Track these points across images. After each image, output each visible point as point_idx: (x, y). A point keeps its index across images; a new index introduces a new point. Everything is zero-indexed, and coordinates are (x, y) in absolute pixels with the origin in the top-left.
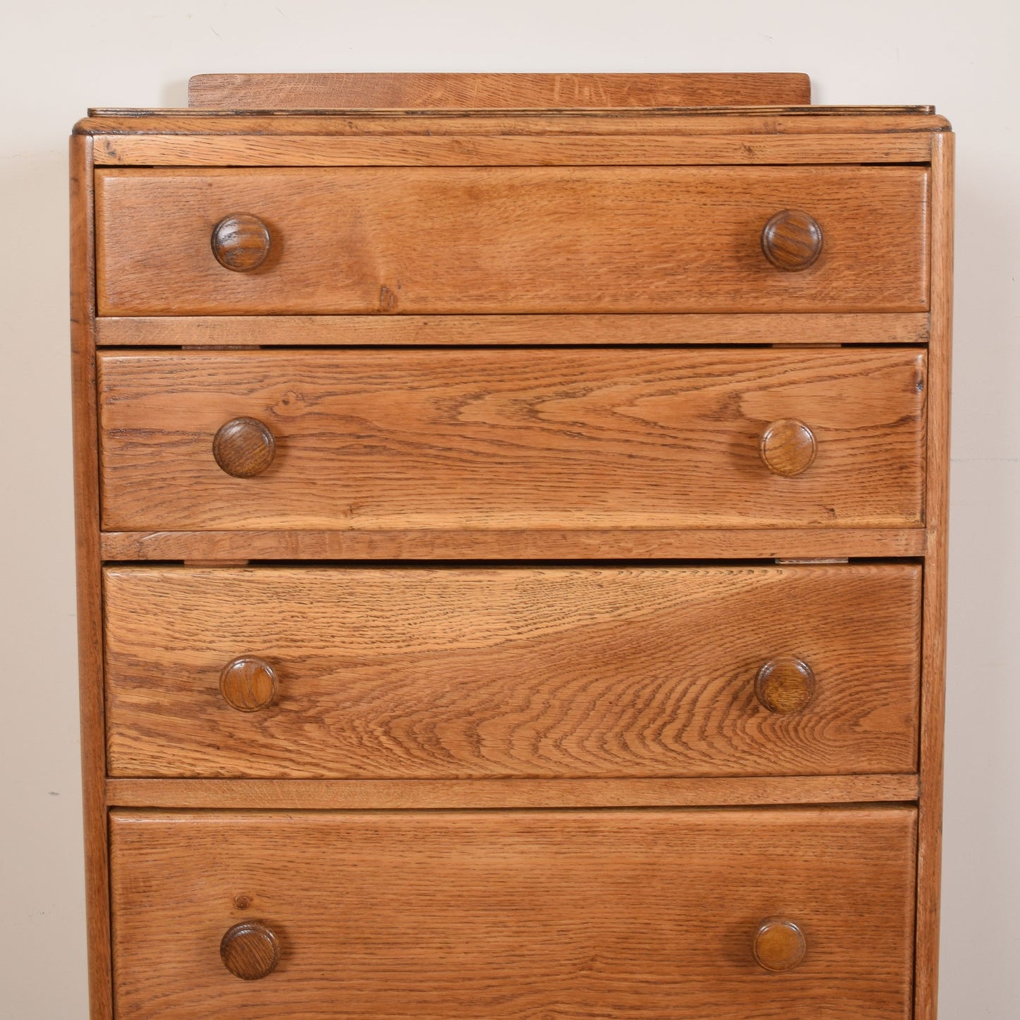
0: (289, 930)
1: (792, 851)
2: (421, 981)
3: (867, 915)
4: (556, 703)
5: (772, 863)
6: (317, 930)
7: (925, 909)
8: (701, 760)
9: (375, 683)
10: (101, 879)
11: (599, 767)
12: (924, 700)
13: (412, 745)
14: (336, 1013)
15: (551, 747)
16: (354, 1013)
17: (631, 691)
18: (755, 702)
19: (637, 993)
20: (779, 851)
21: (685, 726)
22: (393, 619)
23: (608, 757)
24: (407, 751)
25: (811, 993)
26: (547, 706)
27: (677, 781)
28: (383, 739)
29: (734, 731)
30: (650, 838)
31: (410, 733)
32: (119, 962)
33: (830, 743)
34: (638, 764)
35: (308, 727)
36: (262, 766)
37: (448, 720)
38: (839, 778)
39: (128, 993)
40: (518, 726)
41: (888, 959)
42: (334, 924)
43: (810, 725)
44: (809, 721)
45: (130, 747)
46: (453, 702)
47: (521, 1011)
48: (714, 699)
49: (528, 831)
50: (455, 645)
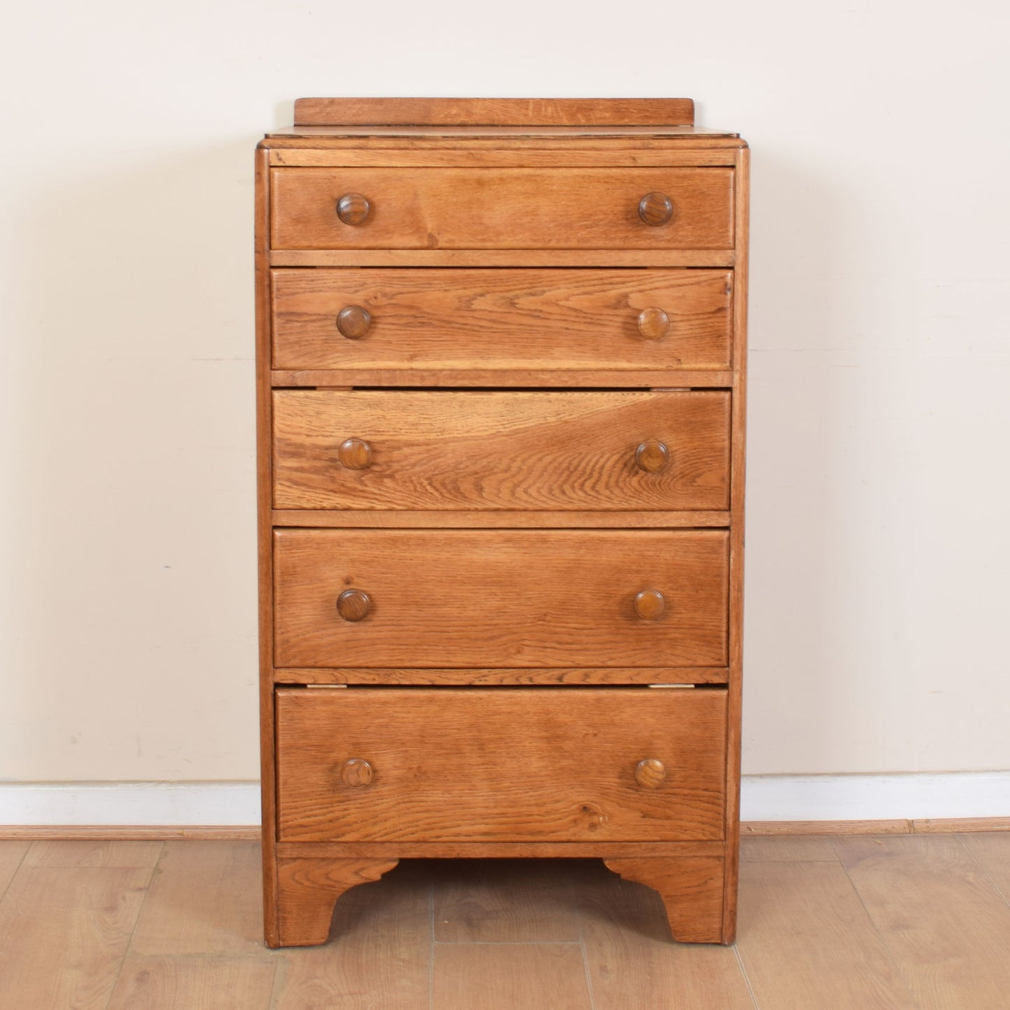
0: (374, 597)
1: (658, 553)
2: (448, 627)
3: (701, 592)
4: (525, 467)
5: (647, 561)
6: (390, 596)
7: (734, 589)
8: (606, 501)
9: (423, 456)
10: (268, 568)
11: (549, 504)
12: (733, 468)
13: (444, 491)
14: (400, 645)
15: (523, 493)
16: (410, 645)
17: (567, 461)
18: (637, 468)
19: (571, 635)
20: (651, 553)
21: (597, 481)
23: (554, 498)
24: (441, 494)
25: (669, 636)
26: (520, 469)
27: (593, 513)
28: (428, 487)
29: (625, 485)
30: (577, 545)
31: (443, 484)
32: (278, 615)
33: (679, 492)
34: (571, 502)
35: (386, 481)
36: (360, 502)
37: (465, 477)
38: (685, 513)
39: (283, 633)
40: (504, 480)
41: (713, 617)
43: (668, 481)
44: (667, 479)
45: (286, 491)
46: (467, 467)
47: (505, 644)
48: (614, 466)
49: (508, 540)
50: (469, 434)
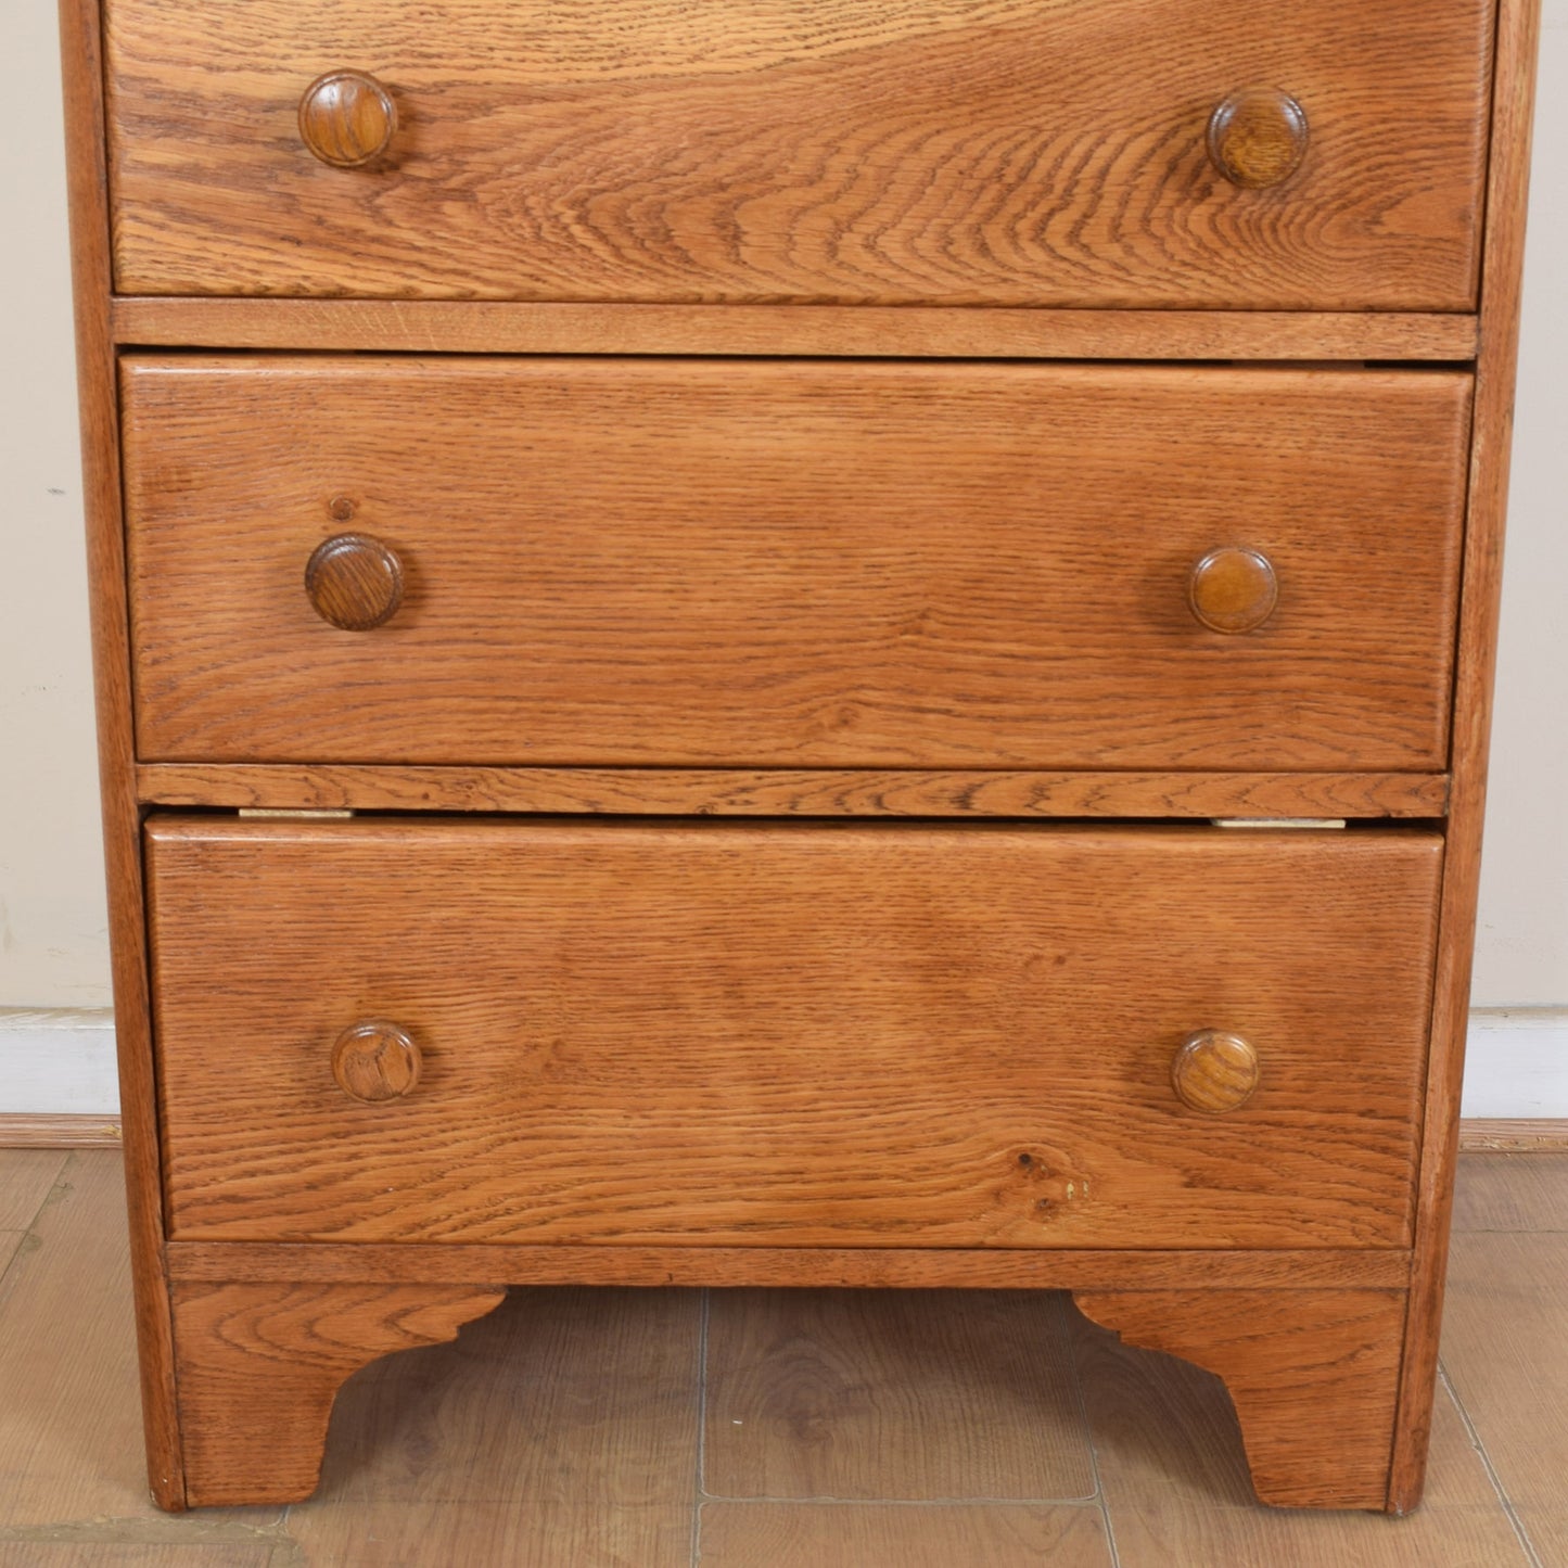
0: (419, 557)
1: (1259, 438)
2: (637, 647)
3: (1381, 553)
4: (869, 171)
5: (1226, 460)
6: (466, 557)
7: (1479, 549)
8: (1111, 276)
9: (560, 132)
10: (108, 469)
11: (940, 286)
12: (1492, 186)
13: (625, 241)
14: (498, 698)
15: (859, 249)
16: (528, 699)
17: (996, 153)
18: (1207, 175)
19: (995, 674)
20: (1239, 437)
21: (1086, 216)
22: (593, 19)
23: (955, 267)
24: (617, 251)
25: (1285, 682)
26: (855, 176)
27: (1071, 315)
28: (576, 230)
29: (1169, 226)
30: (1022, 409)
31: (621, 220)
32: (140, 610)
33: (1332, 253)
34: (1005, 280)
35: (449, 207)
36: (374, 275)
37: (685, 198)
38: (1346, 318)
39: (156, 662)
40: (804, 209)
41: (1414, 628)
42: (494, 548)
43: (1298, 219)
44: (1297, 213)
45: (151, 240)
46: (695, 166)
47: (803, 700)
48: (1137, 170)
49: (818, 393)
50: (699, 66)
